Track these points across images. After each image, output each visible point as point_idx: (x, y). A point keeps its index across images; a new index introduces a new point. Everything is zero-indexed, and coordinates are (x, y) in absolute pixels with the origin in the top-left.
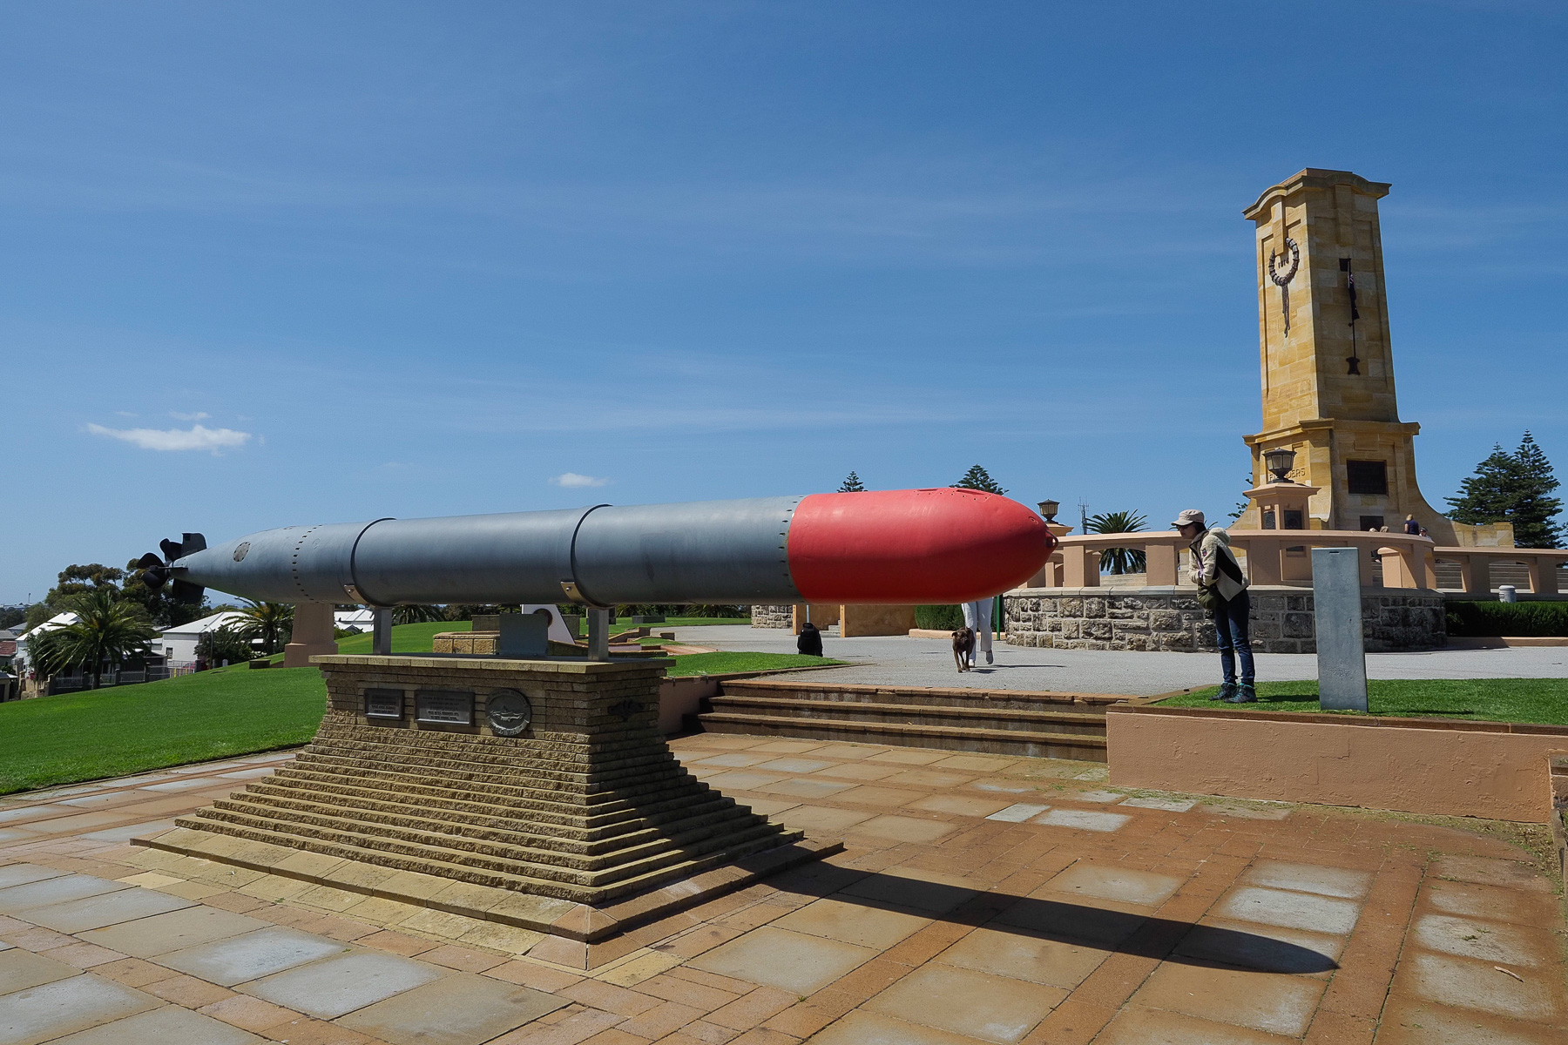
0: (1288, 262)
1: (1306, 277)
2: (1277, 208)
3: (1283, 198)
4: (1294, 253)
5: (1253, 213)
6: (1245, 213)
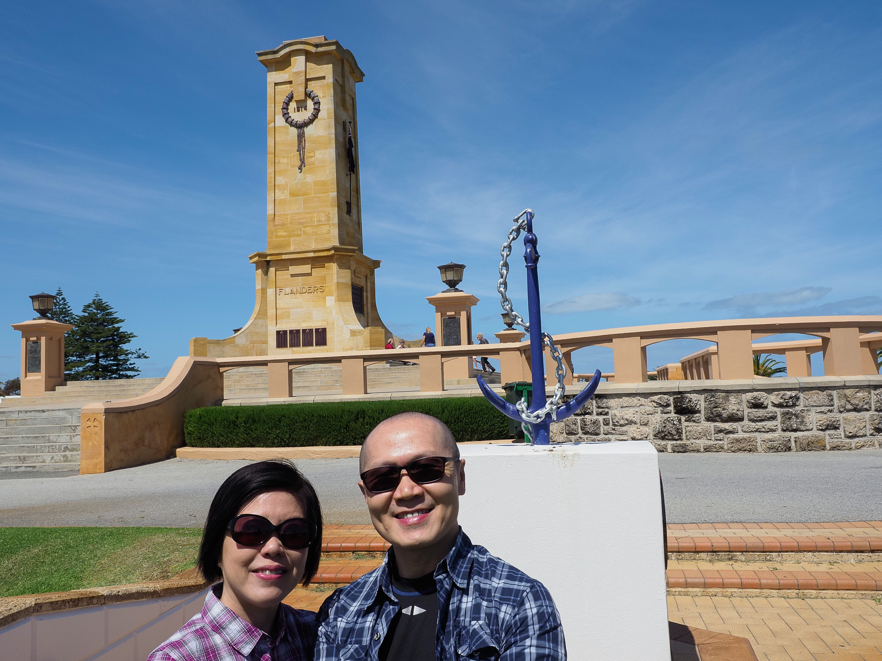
0: (306, 109)
1: (329, 127)
2: (299, 62)
3: (307, 53)
4: (315, 104)
5: (270, 57)
6: (260, 55)
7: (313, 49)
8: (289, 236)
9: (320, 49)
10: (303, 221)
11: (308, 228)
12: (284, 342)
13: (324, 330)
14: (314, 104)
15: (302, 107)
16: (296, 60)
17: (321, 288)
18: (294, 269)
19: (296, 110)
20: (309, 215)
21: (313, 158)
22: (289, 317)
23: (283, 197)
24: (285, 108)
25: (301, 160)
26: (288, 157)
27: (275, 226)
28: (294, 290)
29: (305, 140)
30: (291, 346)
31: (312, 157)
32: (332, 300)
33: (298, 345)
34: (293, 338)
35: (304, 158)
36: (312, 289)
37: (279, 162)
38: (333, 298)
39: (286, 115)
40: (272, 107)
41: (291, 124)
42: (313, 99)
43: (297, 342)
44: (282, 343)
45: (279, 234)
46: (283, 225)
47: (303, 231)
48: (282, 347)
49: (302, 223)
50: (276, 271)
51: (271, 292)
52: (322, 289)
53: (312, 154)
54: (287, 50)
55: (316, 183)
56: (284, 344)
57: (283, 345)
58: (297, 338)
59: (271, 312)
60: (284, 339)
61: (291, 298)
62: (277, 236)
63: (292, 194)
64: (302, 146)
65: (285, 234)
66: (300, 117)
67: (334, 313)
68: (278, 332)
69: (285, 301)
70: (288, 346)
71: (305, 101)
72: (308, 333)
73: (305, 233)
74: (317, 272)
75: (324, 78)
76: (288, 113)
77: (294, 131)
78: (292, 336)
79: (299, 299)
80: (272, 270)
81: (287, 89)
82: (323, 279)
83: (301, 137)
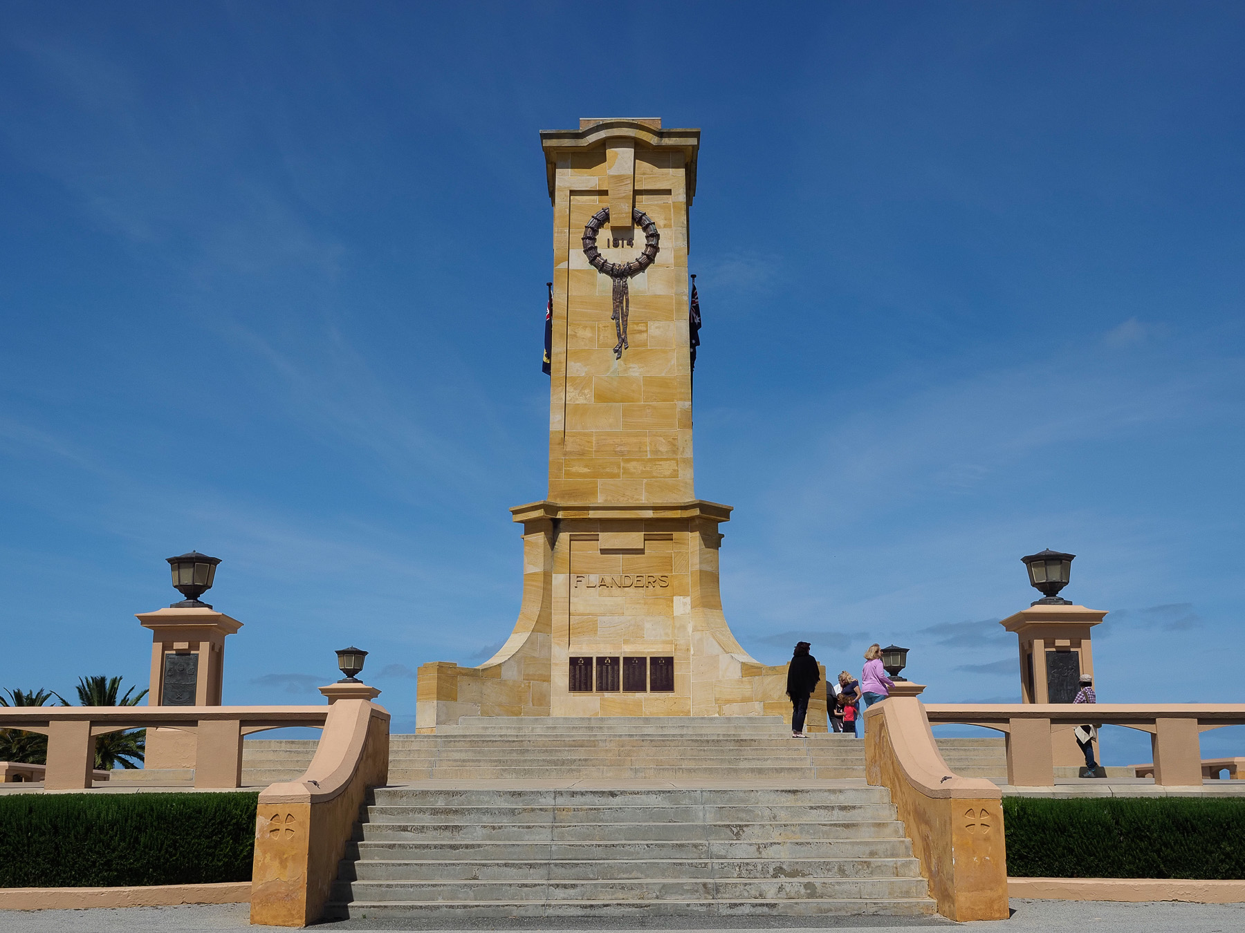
7: (653, 140)
8: (596, 475)
9: (667, 141)
10: (624, 449)
11: (634, 464)
12: (586, 680)
13: (669, 661)
14: (647, 237)
15: (623, 240)
16: (617, 154)
17: (663, 579)
18: (609, 539)
19: (611, 243)
20: (634, 440)
21: (645, 335)
22: (595, 631)
23: (581, 401)
24: (590, 238)
25: (619, 335)
26: (592, 328)
27: (565, 455)
28: (608, 580)
29: (627, 300)
30: (601, 688)
31: (641, 332)
32: (685, 604)
33: (615, 688)
34: (604, 674)
35: (625, 332)
36: (644, 581)
37: (575, 336)
38: (688, 600)
39: (591, 251)
40: (565, 233)
41: (603, 268)
42: (645, 229)
43: (613, 681)
44: (580, 681)
45: (574, 469)
46: (582, 453)
47: (624, 468)
48: (580, 690)
49: (622, 454)
50: (570, 540)
51: (559, 580)
52: (664, 581)
53: (641, 327)
54: (602, 134)
55: (649, 381)
56: (586, 684)
57: (583, 687)
58: (613, 672)
59: (558, 619)
60: (586, 674)
61: (600, 595)
62: (568, 474)
63: (601, 397)
64: (622, 309)
65: (586, 470)
66: (617, 256)
67: (690, 629)
68: (573, 661)
69: (587, 600)
70: (594, 688)
71: (629, 230)
72: (635, 664)
73: (626, 471)
74: (656, 549)
75: (668, 192)
76: (596, 247)
77: (606, 282)
78: (602, 670)
79: (616, 599)
80: (564, 537)
81: (594, 205)
82: (668, 562)
83: (620, 294)
